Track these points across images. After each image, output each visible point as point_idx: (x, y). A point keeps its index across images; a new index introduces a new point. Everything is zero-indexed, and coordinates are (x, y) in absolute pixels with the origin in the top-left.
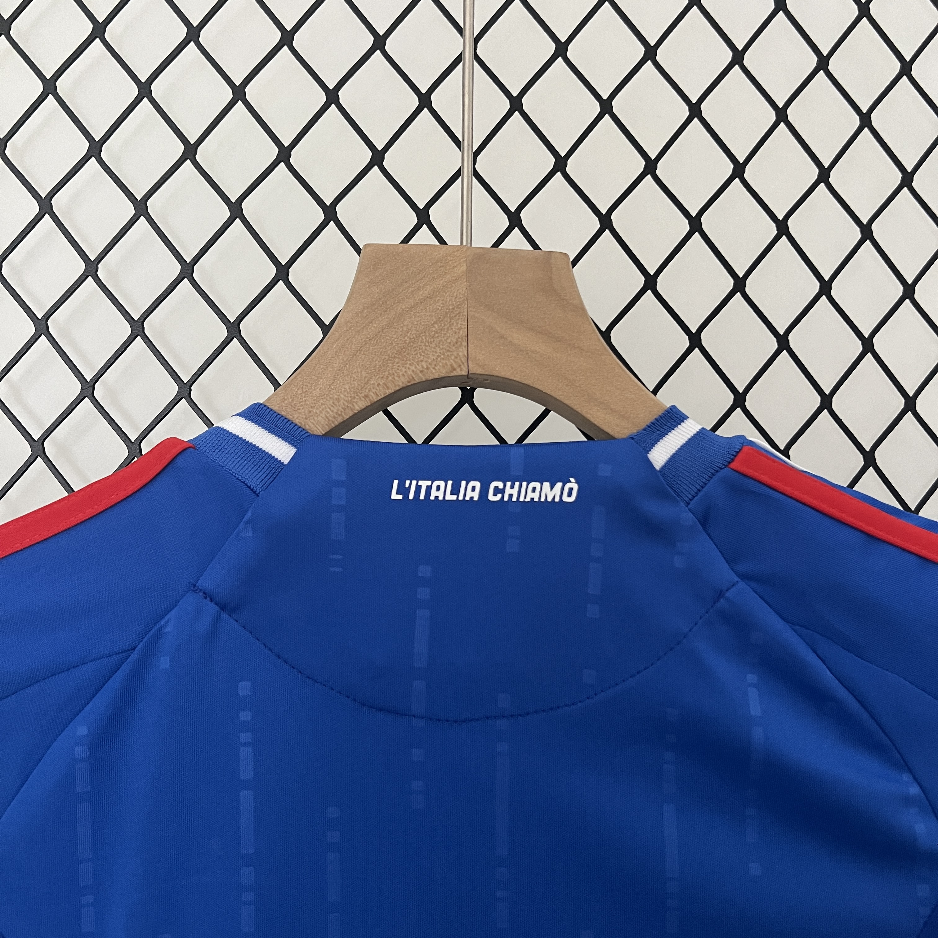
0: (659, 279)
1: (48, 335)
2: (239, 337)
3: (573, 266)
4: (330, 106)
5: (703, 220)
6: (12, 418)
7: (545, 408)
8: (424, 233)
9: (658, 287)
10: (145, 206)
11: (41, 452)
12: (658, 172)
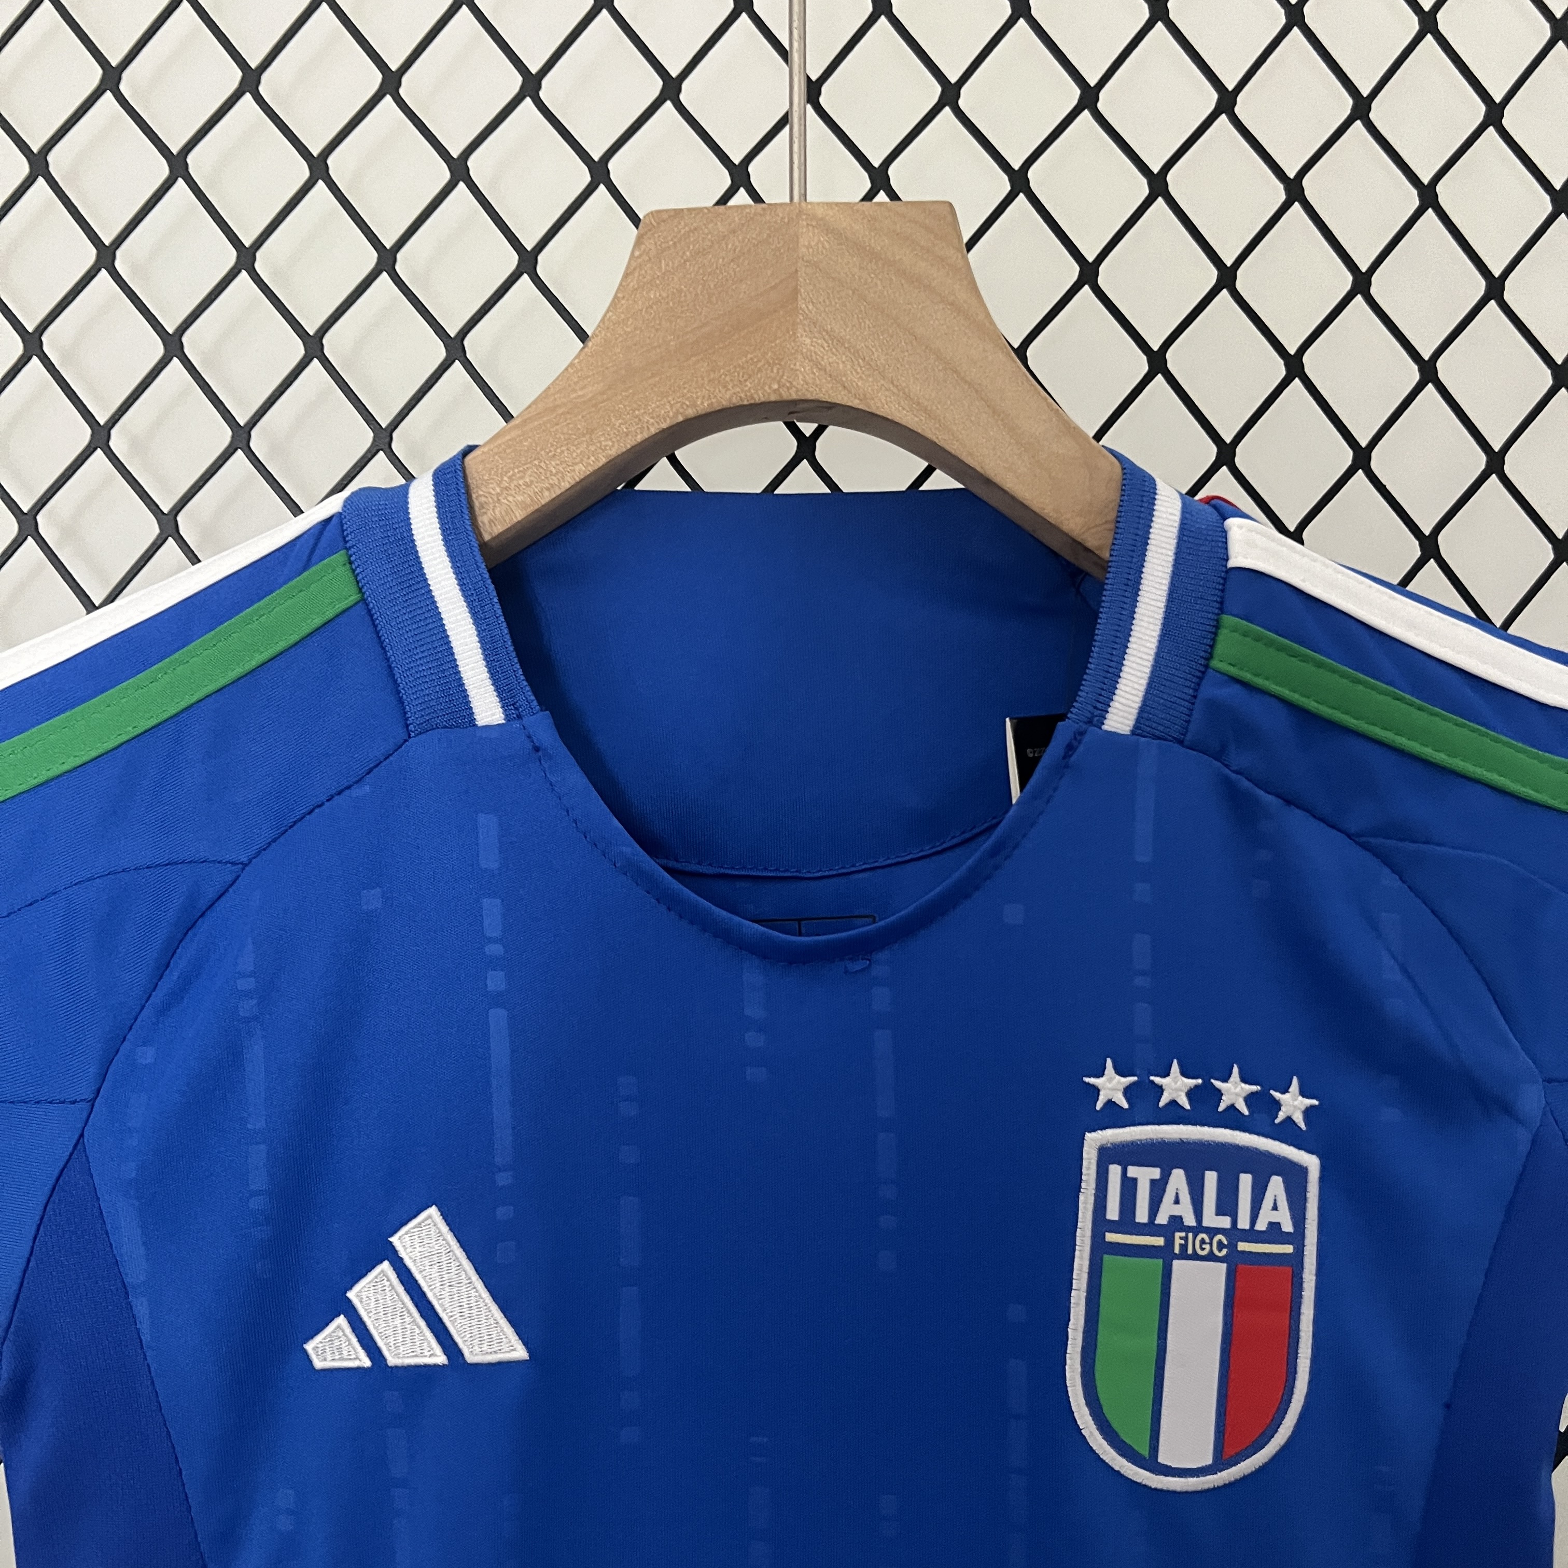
0: (1102, 269)
1: (183, 358)
2: (462, 359)
3: (969, 250)
4: (599, 11)
5: (1169, 178)
6: (131, 480)
7: (926, 464)
8: (742, 197)
9: (1101, 281)
10: (323, 166)
11: (172, 530)
12: (1100, 105)
